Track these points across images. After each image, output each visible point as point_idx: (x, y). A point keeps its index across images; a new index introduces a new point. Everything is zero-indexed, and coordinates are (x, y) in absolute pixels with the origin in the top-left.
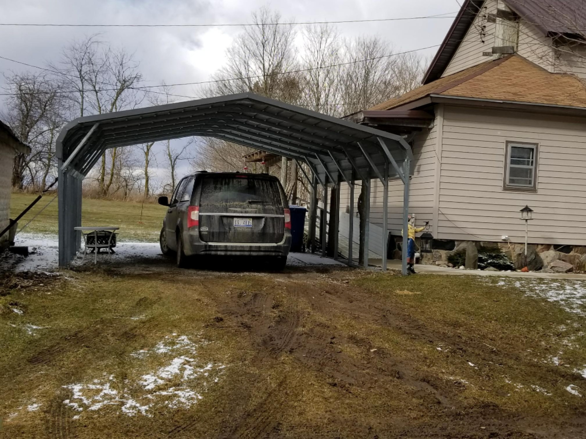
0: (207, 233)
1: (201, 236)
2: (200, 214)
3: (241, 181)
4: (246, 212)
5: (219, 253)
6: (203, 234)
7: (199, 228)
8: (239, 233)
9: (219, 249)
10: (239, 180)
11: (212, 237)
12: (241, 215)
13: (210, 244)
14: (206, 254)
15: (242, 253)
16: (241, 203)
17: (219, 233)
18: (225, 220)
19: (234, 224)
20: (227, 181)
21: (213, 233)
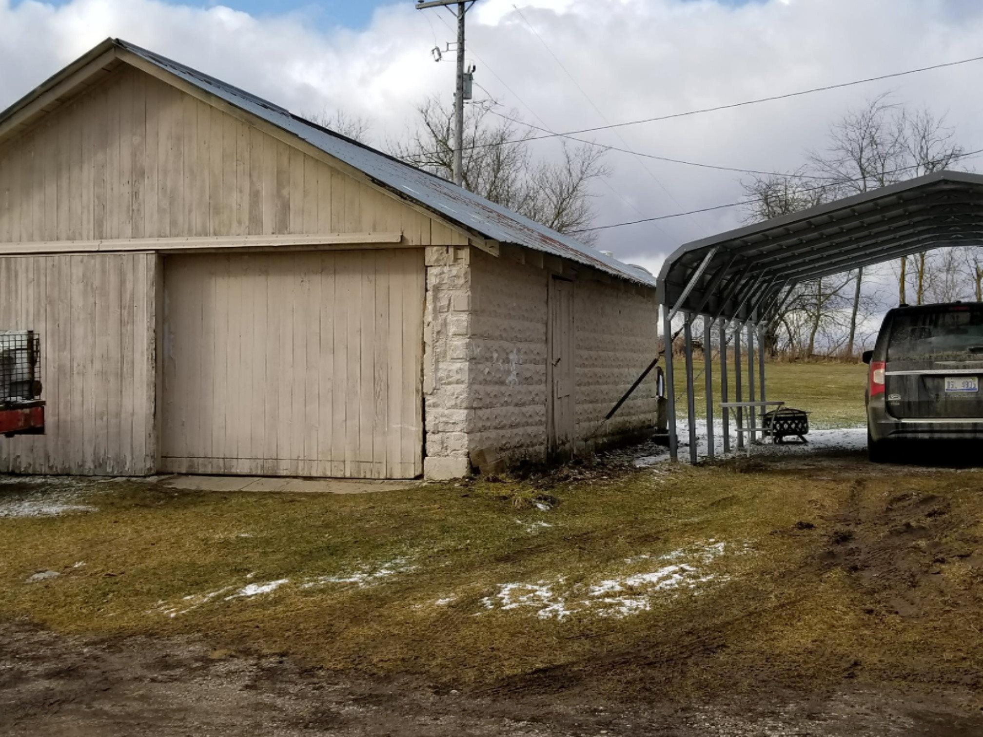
0: (898, 404)
1: (889, 409)
2: (887, 374)
3: (958, 317)
4: (965, 367)
5: (920, 436)
6: (893, 406)
7: (886, 397)
8: (954, 403)
9: (920, 429)
10: (955, 315)
11: (908, 409)
12: (956, 372)
13: (904, 421)
14: (898, 438)
15: (960, 435)
16: (958, 353)
17: (920, 403)
18: (929, 383)
19: (946, 388)
20: (934, 317)
21: (909, 403)
